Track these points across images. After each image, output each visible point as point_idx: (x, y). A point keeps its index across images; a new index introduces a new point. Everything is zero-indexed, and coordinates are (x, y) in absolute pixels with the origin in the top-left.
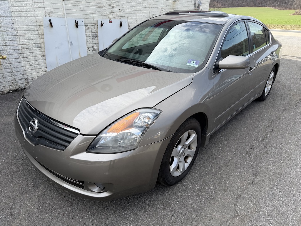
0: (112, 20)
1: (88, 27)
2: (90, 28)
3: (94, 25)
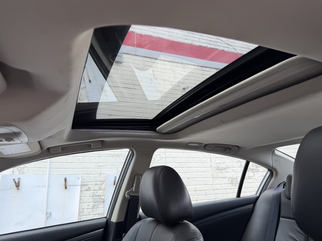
1: (87, 187)
2: (91, 188)
3: (100, 183)
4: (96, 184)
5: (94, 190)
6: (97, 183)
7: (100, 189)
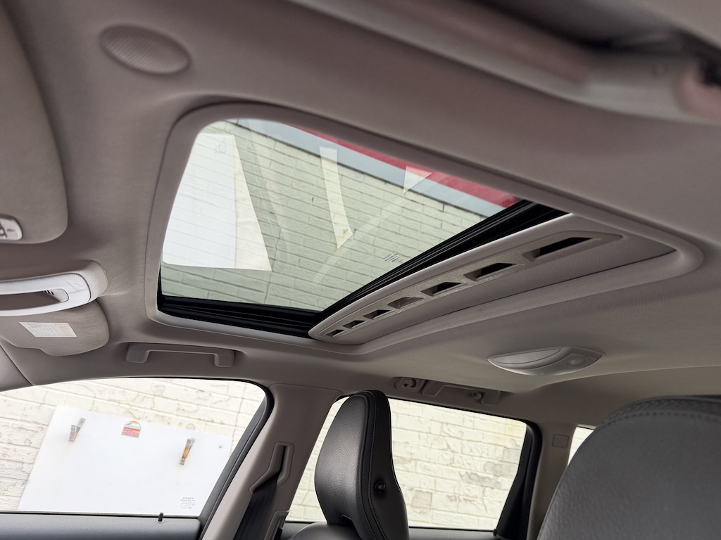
0: (143, 425)
3: (33, 427)
4: (21, 428)
5: (10, 443)
6: (26, 425)
7: (28, 444)
